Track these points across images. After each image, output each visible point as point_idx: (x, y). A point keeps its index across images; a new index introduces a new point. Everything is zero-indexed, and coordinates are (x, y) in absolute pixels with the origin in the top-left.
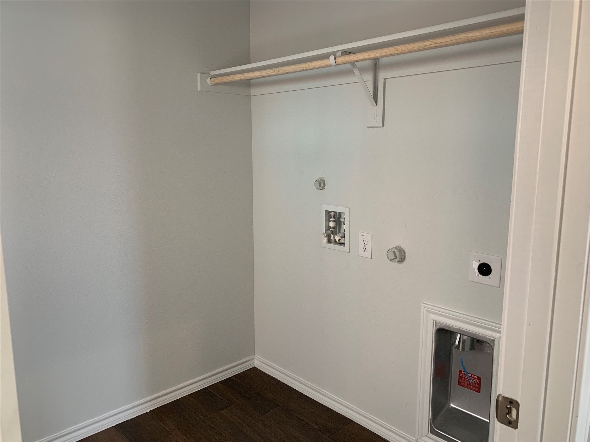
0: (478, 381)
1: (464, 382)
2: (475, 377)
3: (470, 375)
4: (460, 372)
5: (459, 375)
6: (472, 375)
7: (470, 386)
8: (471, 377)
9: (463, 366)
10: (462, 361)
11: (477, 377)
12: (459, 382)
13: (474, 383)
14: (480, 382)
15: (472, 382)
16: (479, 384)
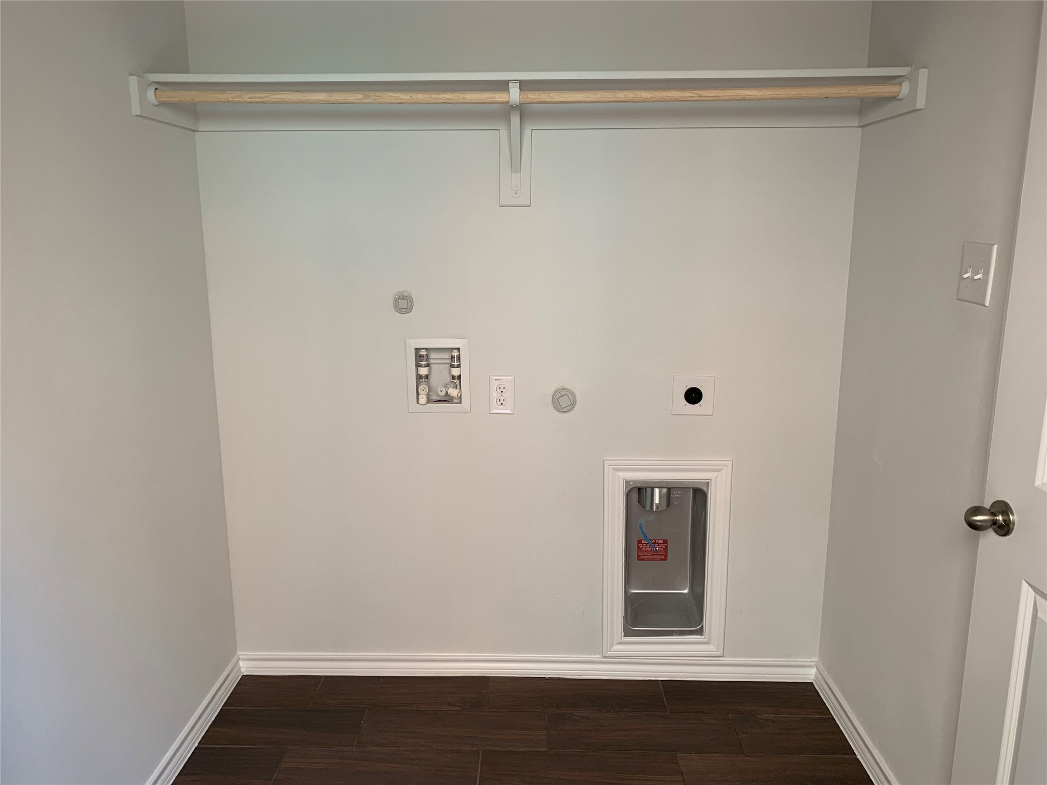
0: (664, 546)
1: (646, 553)
2: (659, 542)
3: (653, 542)
4: (640, 542)
5: (638, 546)
6: (655, 540)
7: (653, 557)
8: (655, 543)
9: (643, 533)
10: (641, 526)
11: (662, 542)
12: (638, 555)
13: (659, 550)
14: (667, 546)
15: (656, 549)
16: (666, 549)
